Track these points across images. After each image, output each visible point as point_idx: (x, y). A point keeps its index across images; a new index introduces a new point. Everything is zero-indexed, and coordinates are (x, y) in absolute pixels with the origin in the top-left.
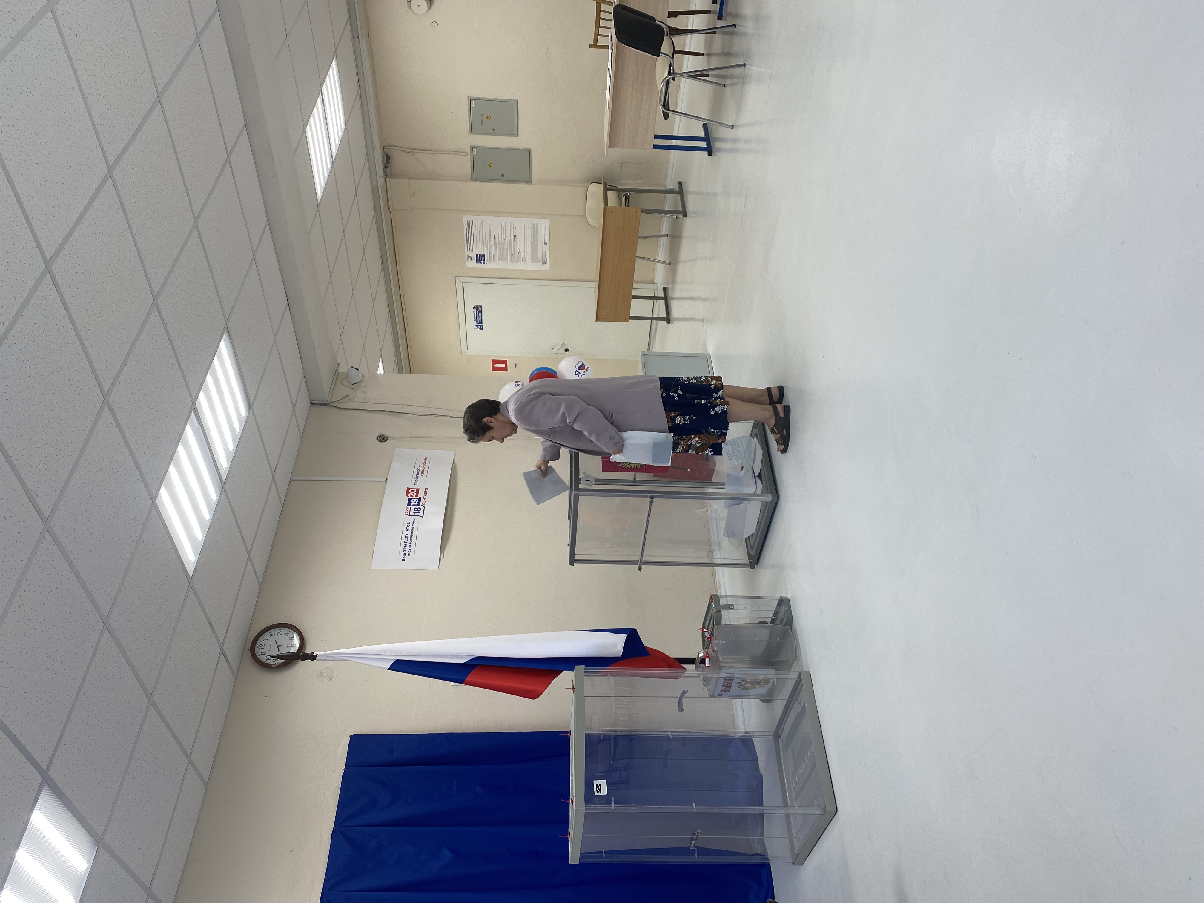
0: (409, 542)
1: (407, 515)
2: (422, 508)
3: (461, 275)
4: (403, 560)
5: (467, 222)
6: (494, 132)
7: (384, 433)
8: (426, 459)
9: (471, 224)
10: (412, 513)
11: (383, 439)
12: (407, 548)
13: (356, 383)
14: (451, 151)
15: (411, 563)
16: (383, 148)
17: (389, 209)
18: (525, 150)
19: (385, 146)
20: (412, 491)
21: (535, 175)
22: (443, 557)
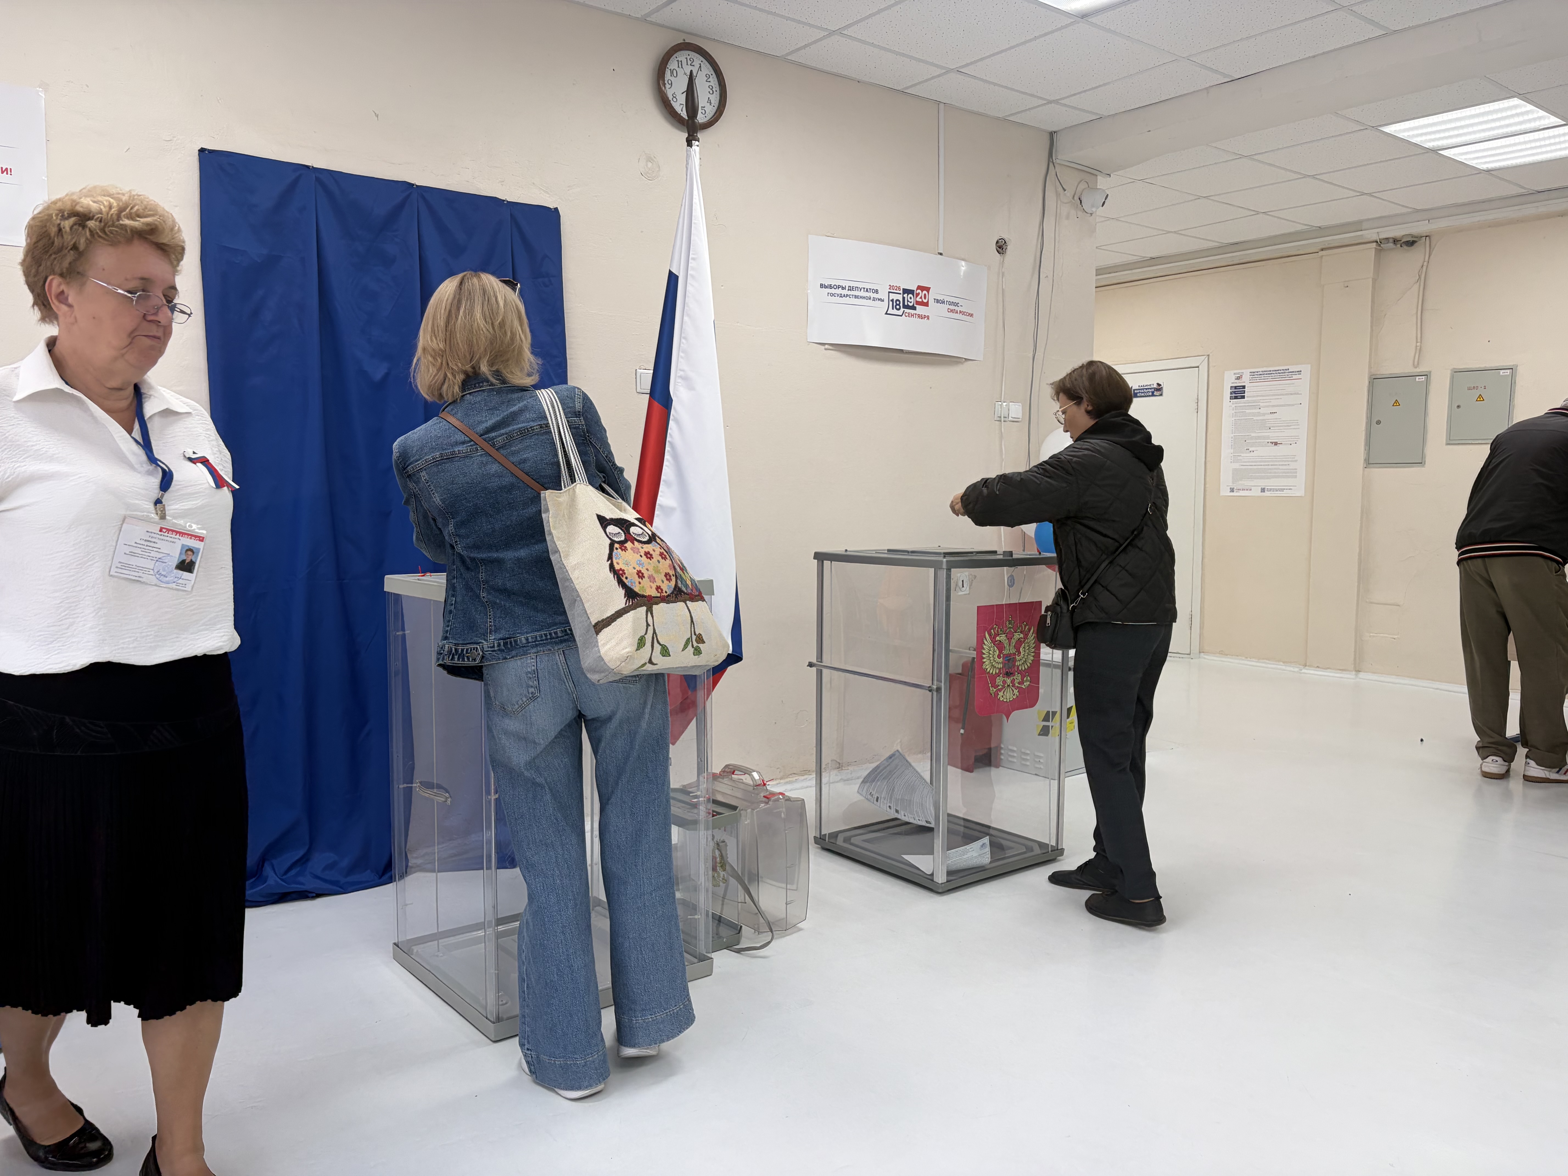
0: (849, 293)
1: (890, 289)
2: (900, 312)
3: (1210, 365)
4: (822, 286)
5: (1299, 370)
6: (1455, 407)
7: (1010, 248)
8: (971, 315)
9: (1294, 377)
10: (892, 296)
11: (1001, 247)
12: (840, 291)
13: (1081, 202)
14: (1421, 342)
15: (817, 297)
16: (1427, 234)
17: (1322, 250)
18: (1423, 456)
19: (1430, 238)
20: (925, 295)
21: (1378, 473)
22: (826, 349)
